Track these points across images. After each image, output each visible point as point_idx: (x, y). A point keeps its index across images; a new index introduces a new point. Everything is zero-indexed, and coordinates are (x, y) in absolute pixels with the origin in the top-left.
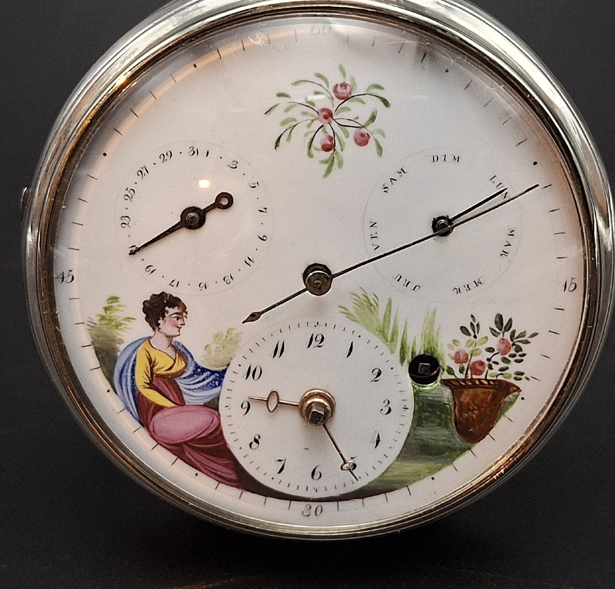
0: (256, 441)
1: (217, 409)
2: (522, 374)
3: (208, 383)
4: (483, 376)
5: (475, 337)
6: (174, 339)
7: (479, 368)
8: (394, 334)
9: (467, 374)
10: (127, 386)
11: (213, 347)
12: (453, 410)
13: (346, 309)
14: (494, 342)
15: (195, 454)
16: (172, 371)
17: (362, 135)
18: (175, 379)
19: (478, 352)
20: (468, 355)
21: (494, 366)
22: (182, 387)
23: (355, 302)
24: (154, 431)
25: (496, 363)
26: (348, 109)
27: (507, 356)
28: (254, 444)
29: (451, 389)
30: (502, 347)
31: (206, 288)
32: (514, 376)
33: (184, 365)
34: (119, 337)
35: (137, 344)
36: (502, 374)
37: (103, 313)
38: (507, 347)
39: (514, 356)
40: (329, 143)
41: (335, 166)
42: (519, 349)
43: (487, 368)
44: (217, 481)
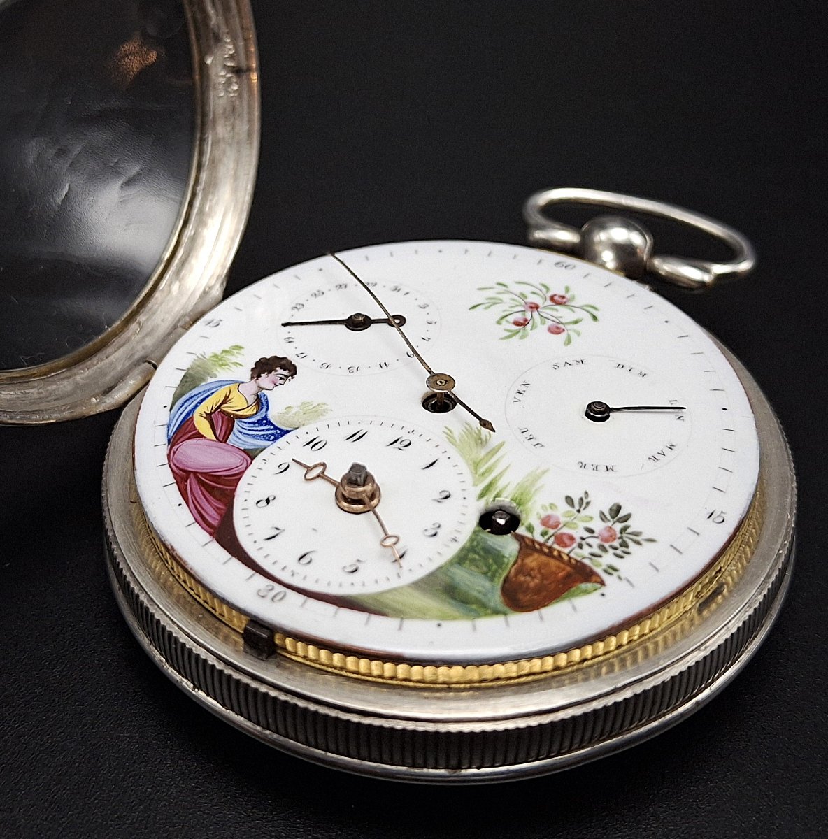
0: (268, 501)
1: (252, 458)
2: (616, 570)
3: (263, 435)
4: (566, 550)
5: (579, 511)
6: (264, 391)
7: (567, 541)
8: (489, 470)
9: (548, 539)
10: (186, 408)
11: (294, 411)
12: (509, 566)
13: (450, 431)
14: (598, 526)
15: (196, 486)
16: (240, 413)
17: (558, 328)
18: (236, 420)
19: (573, 526)
20: (560, 524)
21: (585, 547)
22: (236, 427)
23: (466, 431)
24: (174, 452)
25: (590, 546)
26: (556, 310)
27: (607, 545)
28: (264, 503)
29: (521, 544)
30: (606, 534)
31: (327, 367)
32: (604, 567)
33: (255, 412)
34: (217, 373)
35: (227, 383)
36: (590, 559)
37: (219, 353)
38: (611, 536)
39: (616, 548)
40: (522, 321)
41: (518, 336)
42: (624, 545)
43: (575, 545)
44: (195, 519)
